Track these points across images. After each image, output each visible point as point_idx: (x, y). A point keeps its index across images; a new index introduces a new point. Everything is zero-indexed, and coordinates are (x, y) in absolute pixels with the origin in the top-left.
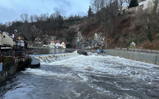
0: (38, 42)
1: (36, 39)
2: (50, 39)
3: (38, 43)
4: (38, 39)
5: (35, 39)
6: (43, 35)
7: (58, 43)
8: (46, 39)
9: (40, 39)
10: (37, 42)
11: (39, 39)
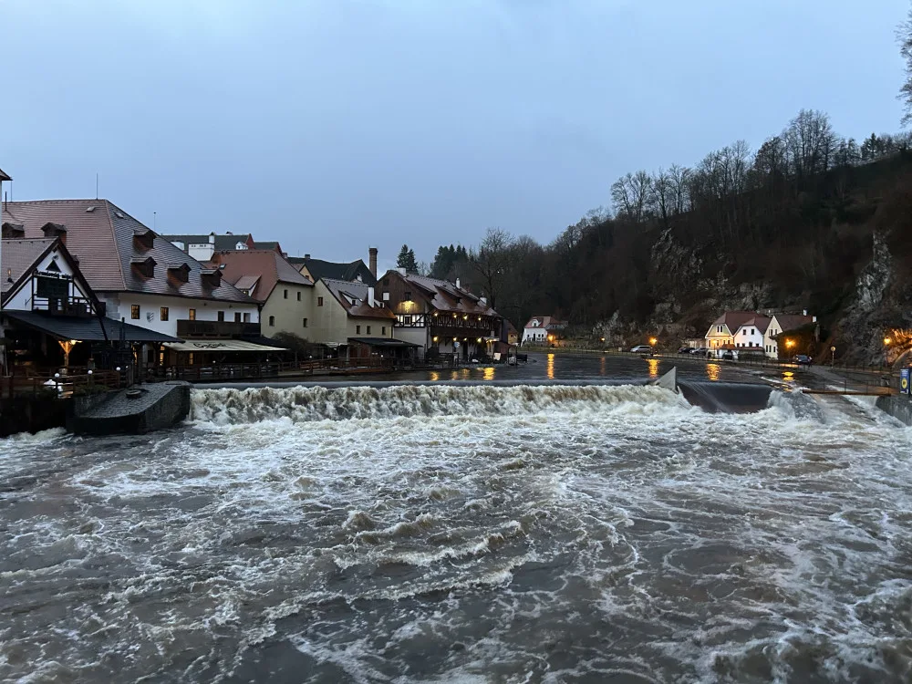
0: (666, 323)
1: (658, 308)
2: (734, 302)
3: (664, 330)
4: (667, 306)
5: (653, 309)
6: (701, 283)
7: (749, 330)
8: (713, 301)
9: (677, 309)
10: (660, 322)
11: (672, 307)
